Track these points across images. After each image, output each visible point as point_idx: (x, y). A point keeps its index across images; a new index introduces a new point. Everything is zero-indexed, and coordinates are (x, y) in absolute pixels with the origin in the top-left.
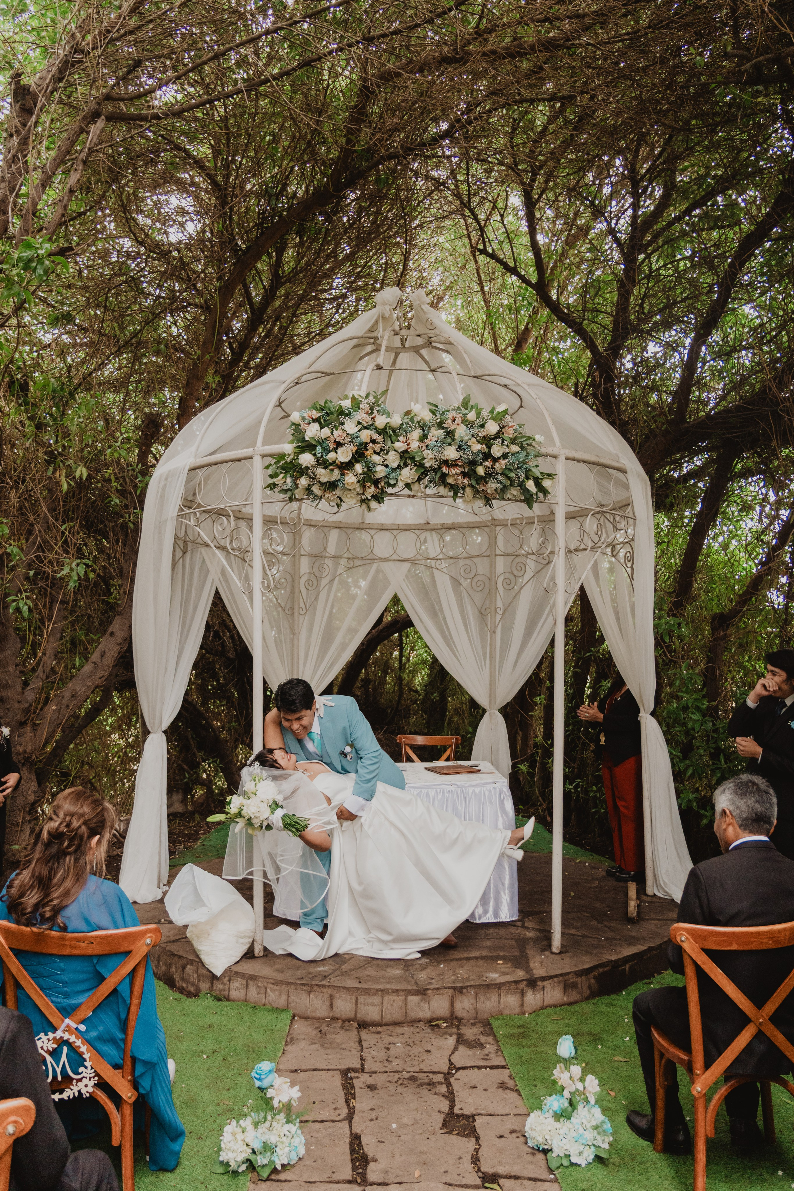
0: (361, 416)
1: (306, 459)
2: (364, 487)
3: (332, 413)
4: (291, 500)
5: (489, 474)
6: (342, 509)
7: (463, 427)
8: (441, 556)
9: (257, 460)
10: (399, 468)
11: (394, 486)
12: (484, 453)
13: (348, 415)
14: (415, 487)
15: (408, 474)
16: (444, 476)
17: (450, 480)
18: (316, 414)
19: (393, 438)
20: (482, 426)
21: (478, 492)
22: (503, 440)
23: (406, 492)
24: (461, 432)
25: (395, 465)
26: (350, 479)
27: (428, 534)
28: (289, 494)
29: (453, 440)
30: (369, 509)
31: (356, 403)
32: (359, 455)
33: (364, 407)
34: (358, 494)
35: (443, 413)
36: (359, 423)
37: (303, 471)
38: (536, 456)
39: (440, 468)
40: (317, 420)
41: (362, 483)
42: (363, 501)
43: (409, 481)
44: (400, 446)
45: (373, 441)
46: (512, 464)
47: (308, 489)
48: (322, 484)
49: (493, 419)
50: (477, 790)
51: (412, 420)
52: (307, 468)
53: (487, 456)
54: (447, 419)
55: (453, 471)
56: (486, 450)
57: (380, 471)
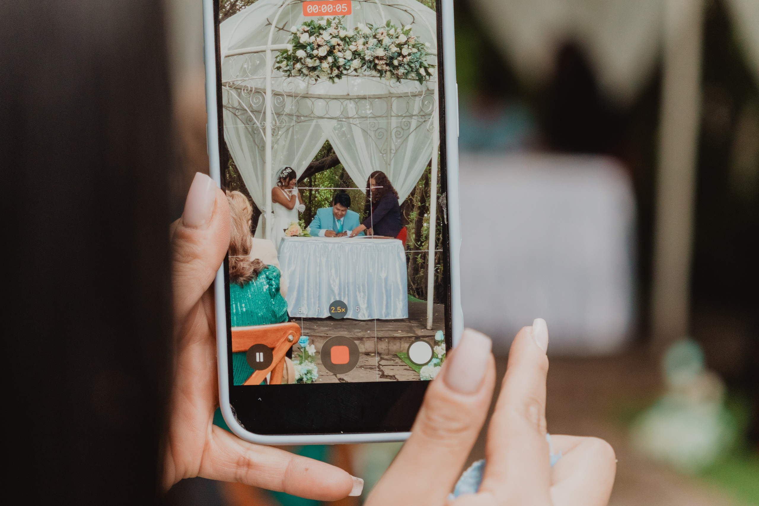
0: (331, 30)
1: (301, 53)
2: (332, 70)
3: (315, 28)
4: (289, 76)
5: (400, 65)
6: (318, 82)
7: (387, 37)
8: (356, 116)
9: (268, 53)
10: (352, 60)
11: (347, 70)
12: (398, 53)
13: (323, 29)
14: (359, 71)
15: (356, 63)
16: (376, 65)
17: (379, 67)
18: (307, 29)
19: (349, 43)
20: (397, 37)
21: (393, 74)
22: (409, 45)
23: (354, 73)
24: (387, 41)
25: (349, 58)
26: (325, 65)
27: (348, 101)
28: (288, 73)
29: (382, 45)
30: (333, 82)
31: (329, 23)
32: (330, 52)
33: (333, 25)
34: (329, 74)
35: (376, 30)
36: (331, 34)
37: (298, 60)
38: (426, 55)
39: (374, 60)
40: (307, 32)
41: (331, 68)
42: (330, 78)
43: (357, 67)
44: (353, 47)
45: (339, 45)
46: (413, 59)
47: (300, 70)
48: (308, 68)
49: (403, 33)
50: (385, 246)
51: (358, 33)
52: (301, 59)
53: (400, 54)
54: (378, 33)
55: (381, 62)
56: (399, 51)
57: (341, 62)
